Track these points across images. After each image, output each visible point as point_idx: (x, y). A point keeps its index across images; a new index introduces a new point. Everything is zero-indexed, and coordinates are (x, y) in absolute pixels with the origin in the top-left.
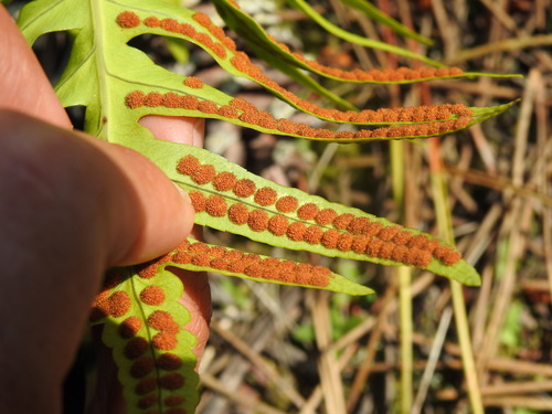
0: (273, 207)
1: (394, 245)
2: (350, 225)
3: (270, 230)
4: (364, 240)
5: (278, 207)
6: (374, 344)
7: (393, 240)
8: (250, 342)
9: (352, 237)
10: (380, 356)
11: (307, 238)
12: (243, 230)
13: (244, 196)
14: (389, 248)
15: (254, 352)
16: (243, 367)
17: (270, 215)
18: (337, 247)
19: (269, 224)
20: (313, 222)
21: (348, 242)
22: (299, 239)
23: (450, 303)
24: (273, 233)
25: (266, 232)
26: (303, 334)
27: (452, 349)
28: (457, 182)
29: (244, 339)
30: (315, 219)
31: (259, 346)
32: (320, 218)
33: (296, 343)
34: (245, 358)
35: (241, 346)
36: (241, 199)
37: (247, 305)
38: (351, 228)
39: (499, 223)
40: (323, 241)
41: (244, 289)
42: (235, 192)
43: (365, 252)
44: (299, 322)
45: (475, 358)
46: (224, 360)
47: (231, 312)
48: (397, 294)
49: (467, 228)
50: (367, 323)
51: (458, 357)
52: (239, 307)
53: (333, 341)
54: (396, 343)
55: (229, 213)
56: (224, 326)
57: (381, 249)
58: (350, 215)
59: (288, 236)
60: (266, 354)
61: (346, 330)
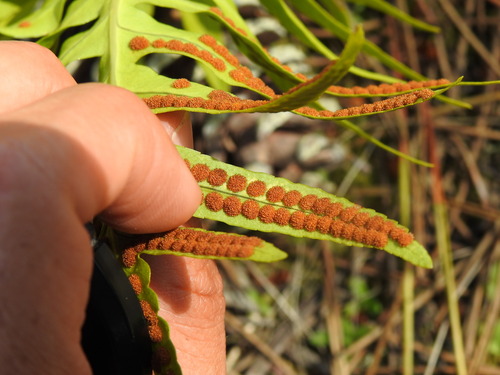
0: (244, 193)
1: (354, 226)
2: (314, 206)
3: (243, 215)
4: (327, 221)
5: (249, 192)
6: (380, 351)
7: (352, 221)
8: (272, 345)
9: (316, 218)
10: (384, 361)
11: (277, 220)
12: (220, 216)
13: (218, 185)
14: (349, 229)
15: (275, 354)
16: (265, 367)
17: (243, 201)
18: (304, 228)
19: (243, 210)
20: (280, 204)
21: (313, 223)
22: (270, 222)
23: (447, 317)
24: (247, 217)
25: (240, 216)
26: (318, 339)
27: (448, 357)
28: (456, 213)
29: (266, 341)
30: (283, 201)
31: (280, 348)
32: (287, 199)
33: (312, 347)
34: (267, 359)
35: (264, 348)
36: (215, 188)
37: (270, 313)
38: (315, 209)
39: (491, 249)
40: (291, 222)
41: (267, 299)
42: (209, 182)
43: (329, 233)
44: (315, 328)
45: (468, 365)
46: (248, 361)
47: (255, 318)
48: (402, 308)
49: (463, 252)
50: (375, 332)
51: (453, 364)
52: (263, 315)
53: (345, 347)
54: (399, 350)
55: (206, 202)
56: (249, 330)
57: (342, 231)
58: (313, 196)
59: (260, 220)
60: (286, 356)
61: (356, 338)
